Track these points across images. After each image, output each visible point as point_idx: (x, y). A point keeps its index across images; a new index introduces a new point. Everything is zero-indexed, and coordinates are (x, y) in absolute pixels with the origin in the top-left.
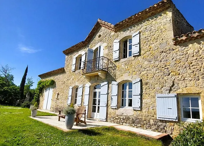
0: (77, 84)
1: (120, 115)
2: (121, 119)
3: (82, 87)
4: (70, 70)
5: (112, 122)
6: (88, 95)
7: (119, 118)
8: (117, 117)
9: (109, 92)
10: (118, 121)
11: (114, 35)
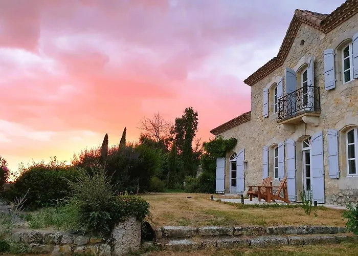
0: (274, 141)
1: (345, 190)
2: (346, 195)
3: (283, 146)
4: (261, 115)
5: (335, 203)
6: (294, 160)
7: (344, 195)
8: (340, 195)
9: (325, 150)
10: (343, 200)
11: (325, 39)
